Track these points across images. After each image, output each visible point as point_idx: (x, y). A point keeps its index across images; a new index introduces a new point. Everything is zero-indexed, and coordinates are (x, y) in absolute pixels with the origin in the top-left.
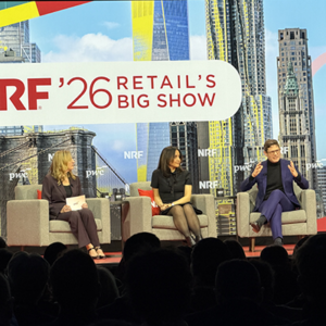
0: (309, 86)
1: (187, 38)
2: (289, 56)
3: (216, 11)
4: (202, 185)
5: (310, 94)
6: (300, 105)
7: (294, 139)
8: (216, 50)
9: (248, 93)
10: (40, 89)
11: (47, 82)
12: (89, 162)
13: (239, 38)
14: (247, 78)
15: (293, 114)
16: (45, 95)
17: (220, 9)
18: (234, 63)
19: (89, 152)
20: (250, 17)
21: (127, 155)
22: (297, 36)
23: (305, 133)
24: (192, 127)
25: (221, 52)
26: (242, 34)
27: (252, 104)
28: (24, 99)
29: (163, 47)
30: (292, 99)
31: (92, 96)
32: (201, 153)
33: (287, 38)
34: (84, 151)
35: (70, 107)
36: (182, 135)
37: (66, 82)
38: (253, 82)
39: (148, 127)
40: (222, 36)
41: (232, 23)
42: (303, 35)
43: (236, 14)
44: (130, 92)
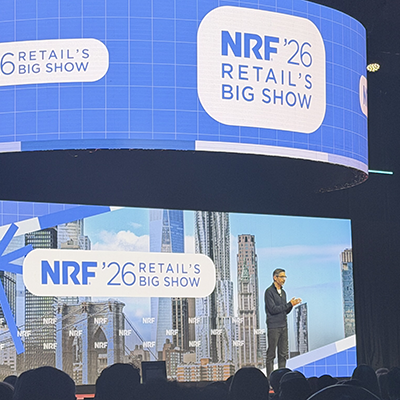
0: (256, 275)
1: (183, 237)
2: (245, 254)
3: (201, 219)
4: (191, 344)
5: (256, 281)
6: (250, 289)
7: (247, 313)
8: (200, 247)
9: (219, 278)
10: (90, 269)
11: (94, 264)
12: (121, 325)
13: (214, 239)
14: (219, 268)
15: (246, 295)
16: (93, 274)
17: (203, 218)
18: (211, 257)
19: (120, 318)
20: (221, 224)
21: (145, 321)
22: (249, 240)
23: (253, 309)
24: (185, 301)
25: (203, 249)
26: (216, 236)
27: (222, 287)
28: (80, 277)
29: (168, 243)
30: (246, 284)
31: (123, 276)
32: (190, 321)
33: (243, 240)
34: (117, 317)
35: (109, 284)
36: (179, 307)
37: (107, 265)
38: (223, 271)
39: (158, 301)
40: (204, 237)
41: (210, 228)
42: (252, 240)
43: (213, 222)
44: (147, 274)
